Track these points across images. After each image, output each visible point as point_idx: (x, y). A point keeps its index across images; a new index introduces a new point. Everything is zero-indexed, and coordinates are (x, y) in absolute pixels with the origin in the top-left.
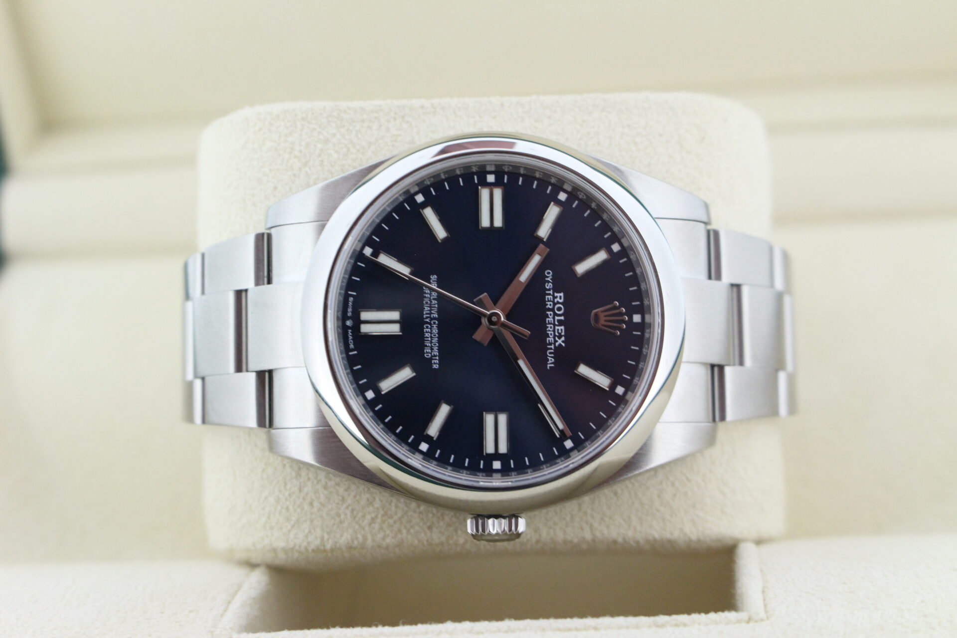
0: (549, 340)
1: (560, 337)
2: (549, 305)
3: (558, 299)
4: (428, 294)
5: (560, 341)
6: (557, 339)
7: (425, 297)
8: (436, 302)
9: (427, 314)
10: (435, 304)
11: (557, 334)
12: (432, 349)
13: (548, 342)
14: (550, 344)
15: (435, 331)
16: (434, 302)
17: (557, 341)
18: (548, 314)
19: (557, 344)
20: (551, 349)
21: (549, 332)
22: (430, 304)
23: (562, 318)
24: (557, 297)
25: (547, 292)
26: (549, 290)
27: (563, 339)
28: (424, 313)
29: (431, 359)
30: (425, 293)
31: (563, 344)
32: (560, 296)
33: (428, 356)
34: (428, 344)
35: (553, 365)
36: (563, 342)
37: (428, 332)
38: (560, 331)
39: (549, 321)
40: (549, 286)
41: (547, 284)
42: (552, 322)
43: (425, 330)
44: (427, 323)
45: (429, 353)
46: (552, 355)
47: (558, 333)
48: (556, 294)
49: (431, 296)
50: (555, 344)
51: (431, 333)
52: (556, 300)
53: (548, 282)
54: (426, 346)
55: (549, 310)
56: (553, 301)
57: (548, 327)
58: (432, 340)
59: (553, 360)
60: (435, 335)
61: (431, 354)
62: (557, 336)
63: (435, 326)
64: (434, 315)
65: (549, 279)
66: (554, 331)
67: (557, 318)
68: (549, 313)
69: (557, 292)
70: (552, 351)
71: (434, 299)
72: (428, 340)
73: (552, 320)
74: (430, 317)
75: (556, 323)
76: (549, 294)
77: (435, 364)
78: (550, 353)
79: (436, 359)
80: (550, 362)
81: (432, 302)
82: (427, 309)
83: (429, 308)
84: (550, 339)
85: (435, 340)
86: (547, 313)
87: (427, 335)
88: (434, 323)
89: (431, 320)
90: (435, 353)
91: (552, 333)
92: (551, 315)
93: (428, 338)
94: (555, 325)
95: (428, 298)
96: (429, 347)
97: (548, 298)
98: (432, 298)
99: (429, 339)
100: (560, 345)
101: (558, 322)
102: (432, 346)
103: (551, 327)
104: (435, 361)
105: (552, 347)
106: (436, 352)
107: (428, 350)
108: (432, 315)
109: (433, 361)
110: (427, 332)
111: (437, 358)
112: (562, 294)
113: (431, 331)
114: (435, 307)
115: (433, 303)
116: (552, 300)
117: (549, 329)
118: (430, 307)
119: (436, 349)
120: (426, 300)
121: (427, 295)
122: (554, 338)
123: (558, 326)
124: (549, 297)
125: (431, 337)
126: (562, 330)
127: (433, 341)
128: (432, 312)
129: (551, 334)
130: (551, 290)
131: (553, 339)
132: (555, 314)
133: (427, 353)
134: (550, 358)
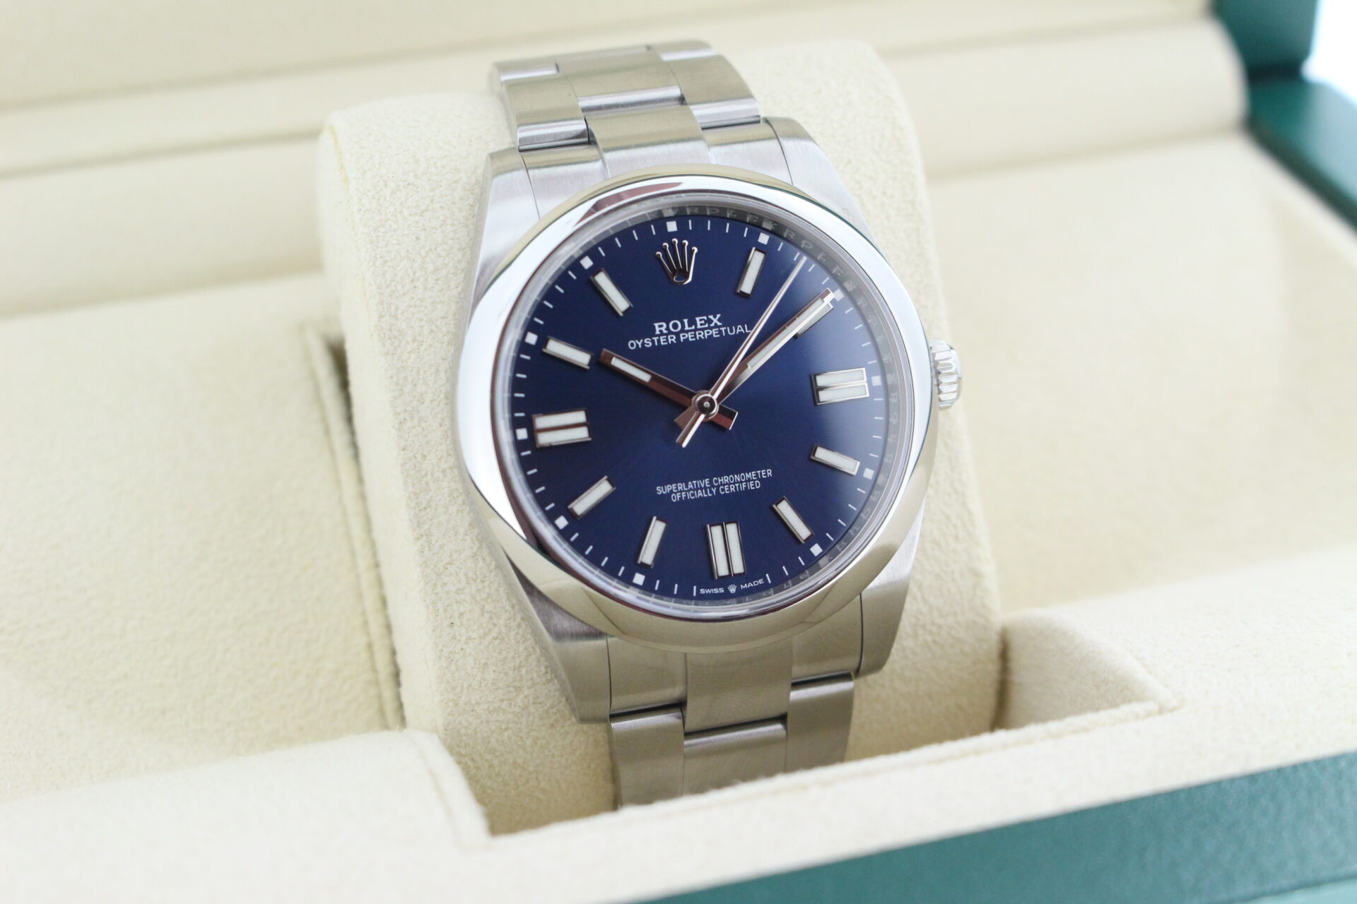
0: (716, 334)
1: (710, 321)
2: (672, 339)
3: (663, 329)
4: (681, 495)
5: (715, 321)
6: (713, 325)
7: (686, 497)
8: (690, 483)
9: (706, 493)
10: (693, 484)
11: (707, 326)
12: (749, 480)
13: (718, 336)
14: (720, 332)
15: (725, 479)
16: (690, 486)
17: (716, 324)
18: (684, 340)
19: (719, 324)
20: (726, 331)
21: (706, 335)
22: (694, 490)
23: (686, 321)
24: (661, 331)
25: (656, 344)
26: (653, 342)
27: (711, 317)
28: (705, 496)
29: (761, 480)
30: (681, 498)
31: (718, 316)
32: (660, 327)
33: (758, 483)
34: (744, 486)
35: (746, 326)
36: (715, 317)
37: (729, 487)
38: (703, 322)
39: (692, 338)
40: (648, 343)
41: (646, 345)
42: (693, 333)
43: (727, 492)
44: (717, 491)
45: (754, 483)
46: (734, 328)
47: (705, 324)
48: (658, 332)
49: (684, 491)
50: (719, 327)
51: (730, 483)
52: (665, 332)
53: (643, 344)
54: (746, 488)
55: (678, 339)
56: (667, 335)
57: (700, 338)
58: (738, 482)
59: (739, 326)
60: (732, 480)
61: (754, 480)
62: (709, 325)
63: (720, 480)
64: (707, 483)
65: (640, 344)
66: (703, 330)
67: (687, 328)
68: (682, 339)
69: (655, 331)
70: (728, 328)
71: (687, 486)
72: (739, 486)
73: (689, 333)
74: (710, 488)
75: (693, 327)
76: (659, 341)
77: (766, 475)
78: (731, 331)
79: (761, 473)
80: (742, 330)
81: (691, 488)
82: (700, 494)
83: (699, 491)
84: (714, 332)
85: (737, 478)
86: (682, 340)
87: (732, 489)
88: (716, 481)
89: (714, 486)
90: (753, 475)
91: (705, 331)
92: (684, 336)
93: (736, 487)
94: (696, 329)
95: (686, 494)
96: (747, 485)
97: (664, 342)
98: (685, 489)
99: (737, 485)
100: (719, 320)
101: (692, 326)
102: (746, 481)
103: (700, 334)
104: (763, 474)
105: (723, 329)
106: (751, 475)
107: (751, 485)
108: (707, 486)
109: (764, 477)
110: (729, 490)
111: (759, 472)
112: (656, 325)
113: (727, 484)
114: (696, 483)
115: (692, 486)
116: (665, 337)
117: (701, 336)
118: (697, 489)
119: (748, 476)
120: (689, 496)
121: (683, 496)
122: (711, 328)
123: (696, 325)
124: (662, 340)
125: (734, 483)
126: (701, 320)
127: (739, 480)
128: (703, 486)
129: (708, 333)
130: (653, 338)
131: (714, 330)
132: (683, 330)
133: (754, 486)
134: (738, 331)
